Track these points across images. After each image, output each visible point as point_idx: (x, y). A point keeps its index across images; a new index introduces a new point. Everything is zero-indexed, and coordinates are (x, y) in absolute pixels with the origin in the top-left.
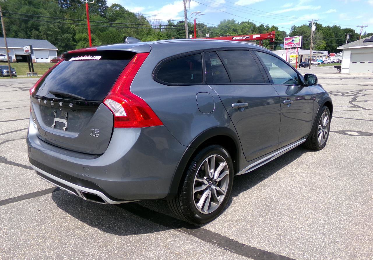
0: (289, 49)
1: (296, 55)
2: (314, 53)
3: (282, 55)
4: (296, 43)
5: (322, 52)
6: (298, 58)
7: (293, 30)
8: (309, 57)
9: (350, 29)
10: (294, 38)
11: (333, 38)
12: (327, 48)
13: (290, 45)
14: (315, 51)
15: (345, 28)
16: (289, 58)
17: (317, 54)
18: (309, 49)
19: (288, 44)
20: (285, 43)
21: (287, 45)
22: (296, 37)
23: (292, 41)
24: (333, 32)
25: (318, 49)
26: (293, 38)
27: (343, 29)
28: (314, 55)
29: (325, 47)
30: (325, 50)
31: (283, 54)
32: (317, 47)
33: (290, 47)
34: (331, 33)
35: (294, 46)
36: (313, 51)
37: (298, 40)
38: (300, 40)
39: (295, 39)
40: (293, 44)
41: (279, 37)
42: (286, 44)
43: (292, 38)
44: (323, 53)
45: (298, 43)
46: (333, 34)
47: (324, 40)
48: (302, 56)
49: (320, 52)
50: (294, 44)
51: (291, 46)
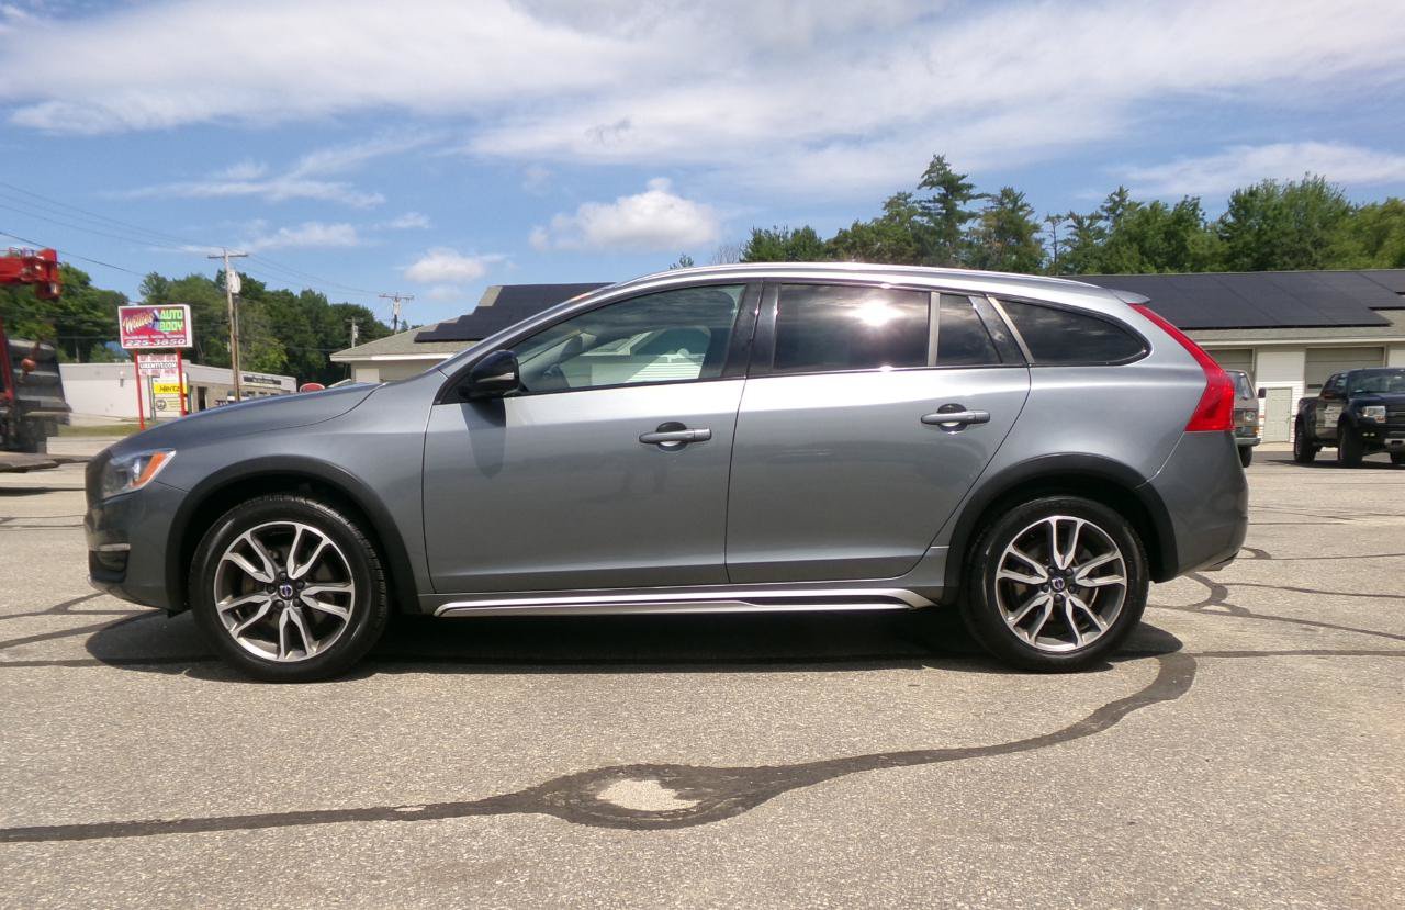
0: (145, 352)
1: (177, 383)
2: (247, 379)
3: (122, 385)
4: (172, 333)
5: (277, 378)
6: (186, 396)
7: (152, 290)
8: (229, 395)
9: (357, 306)
10: (160, 312)
11: (306, 332)
12: (290, 366)
13: (147, 337)
14: (250, 374)
15: (341, 302)
16: (152, 395)
17: (258, 385)
18: (227, 365)
19: (138, 332)
20: (125, 328)
21: (134, 337)
22: (165, 309)
23: (151, 321)
24: (304, 312)
25: (260, 369)
26: (156, 312)
27: (335, 306)
28: (250, 389)
29: (283, 363)
30: (286, 372)
31: (122, 380)
32: (256, 361)
33: (146, 345)
34: (296, 315)
35: (165, 345)
36: (242, 374)
37: (177, 322)
38: (184, 320)
39: (164, 315)
40: (160, 333)
41: (100, 314)
42: (131, 334)
43: (153, 309)
44: (279, 383)
45: (178, 332)
46: (304, 320)
47: (274, 335)
48: (202, 391)
49: (269, 376)
50: (162, 337)
51: (153, 341)
